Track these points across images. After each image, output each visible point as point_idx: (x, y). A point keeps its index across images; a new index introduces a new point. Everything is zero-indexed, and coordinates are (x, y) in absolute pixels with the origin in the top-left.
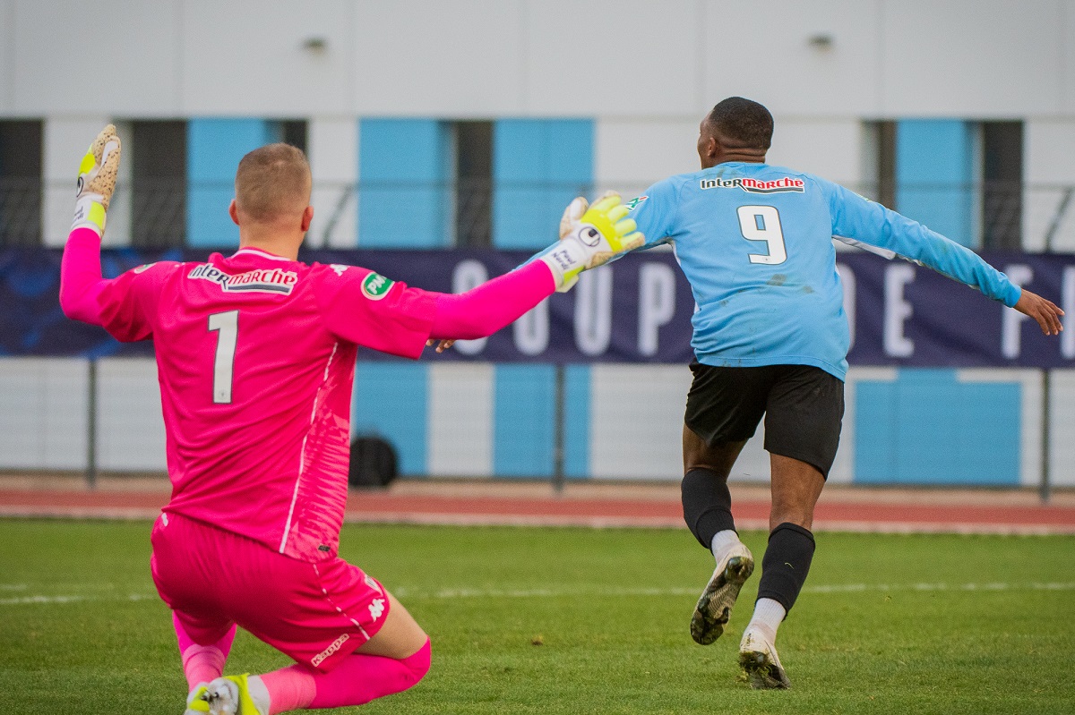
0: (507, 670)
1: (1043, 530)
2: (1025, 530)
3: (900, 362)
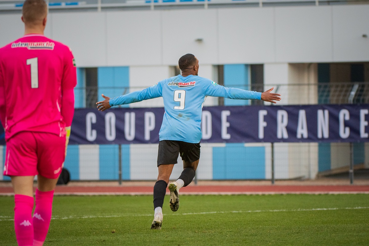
0: (104, 241)
1: (273, 193)
2: (267, 193)
3: (227, 141)
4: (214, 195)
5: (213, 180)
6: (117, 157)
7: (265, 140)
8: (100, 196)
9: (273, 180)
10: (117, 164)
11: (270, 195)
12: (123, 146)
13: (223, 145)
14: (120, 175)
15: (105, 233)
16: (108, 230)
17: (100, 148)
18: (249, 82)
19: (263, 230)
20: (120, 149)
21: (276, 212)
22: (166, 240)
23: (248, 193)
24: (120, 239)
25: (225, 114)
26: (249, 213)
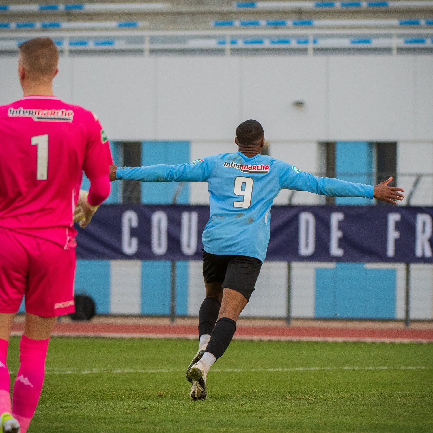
0: (145, 408)
1: (406, 341)
2: (397, 341)
3: (337, 259)
4: (317, 343)
5: (315, 319)
6: (168, 281)
7: (396, 259)
8: (141, 339)
9: (407, 321)
10: (168, 291)
11: (402, 344)
12: (179, 264)
13: (331, 265)
14: (173, 308)
15: (148, 397)
16: (151, 392)
17: (143, 267)
18: (374, 170)
19: (391, 397)
20: (173, 267)
21: (410, 370)
22: (241, 408)
23: (369, 340)
24: (171, 406)
25: (336, 218)
26: (370, 370)
